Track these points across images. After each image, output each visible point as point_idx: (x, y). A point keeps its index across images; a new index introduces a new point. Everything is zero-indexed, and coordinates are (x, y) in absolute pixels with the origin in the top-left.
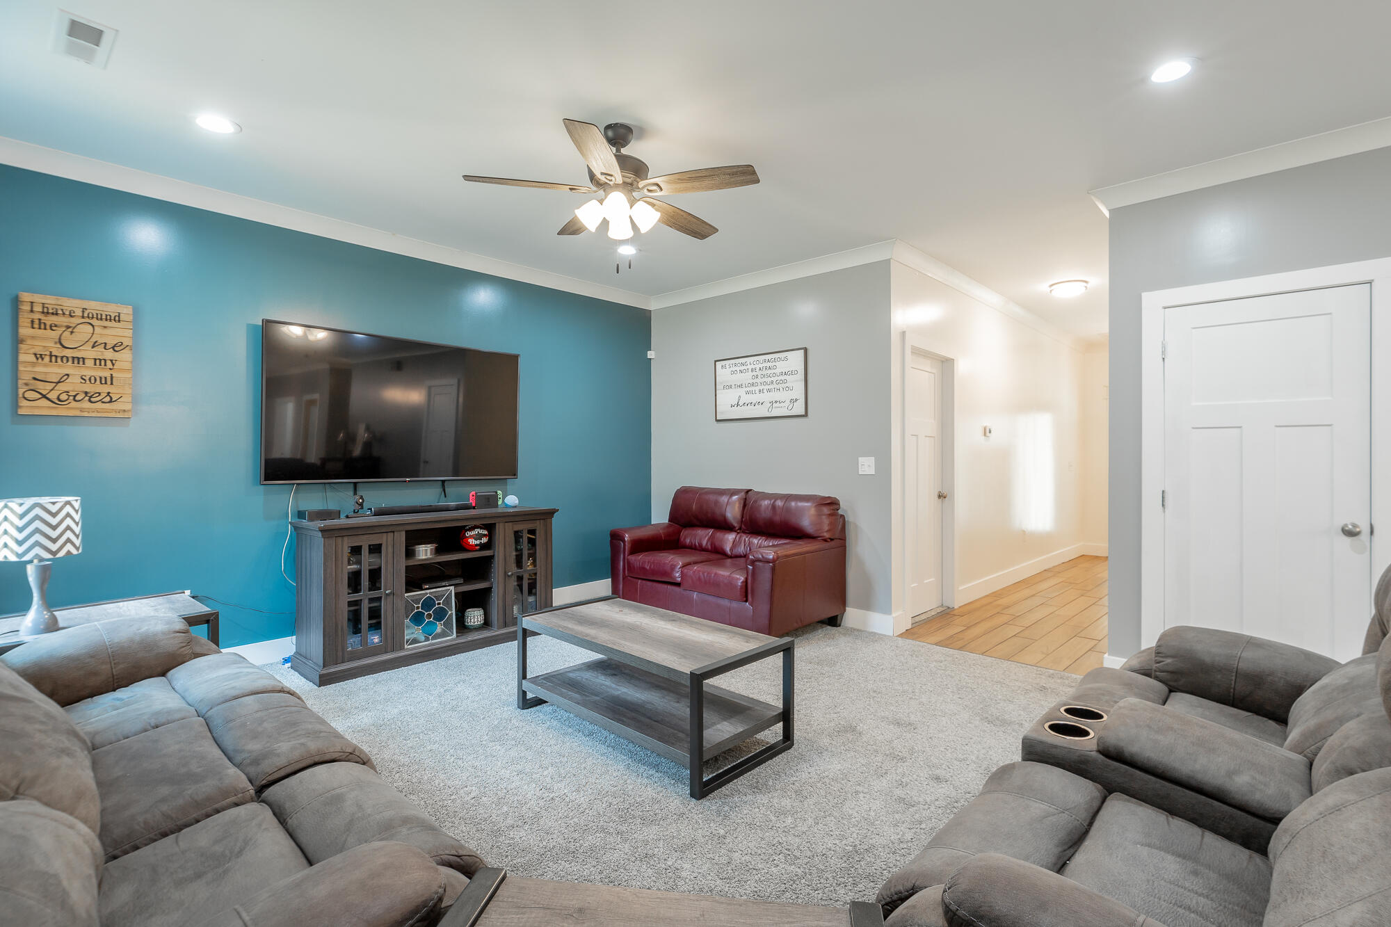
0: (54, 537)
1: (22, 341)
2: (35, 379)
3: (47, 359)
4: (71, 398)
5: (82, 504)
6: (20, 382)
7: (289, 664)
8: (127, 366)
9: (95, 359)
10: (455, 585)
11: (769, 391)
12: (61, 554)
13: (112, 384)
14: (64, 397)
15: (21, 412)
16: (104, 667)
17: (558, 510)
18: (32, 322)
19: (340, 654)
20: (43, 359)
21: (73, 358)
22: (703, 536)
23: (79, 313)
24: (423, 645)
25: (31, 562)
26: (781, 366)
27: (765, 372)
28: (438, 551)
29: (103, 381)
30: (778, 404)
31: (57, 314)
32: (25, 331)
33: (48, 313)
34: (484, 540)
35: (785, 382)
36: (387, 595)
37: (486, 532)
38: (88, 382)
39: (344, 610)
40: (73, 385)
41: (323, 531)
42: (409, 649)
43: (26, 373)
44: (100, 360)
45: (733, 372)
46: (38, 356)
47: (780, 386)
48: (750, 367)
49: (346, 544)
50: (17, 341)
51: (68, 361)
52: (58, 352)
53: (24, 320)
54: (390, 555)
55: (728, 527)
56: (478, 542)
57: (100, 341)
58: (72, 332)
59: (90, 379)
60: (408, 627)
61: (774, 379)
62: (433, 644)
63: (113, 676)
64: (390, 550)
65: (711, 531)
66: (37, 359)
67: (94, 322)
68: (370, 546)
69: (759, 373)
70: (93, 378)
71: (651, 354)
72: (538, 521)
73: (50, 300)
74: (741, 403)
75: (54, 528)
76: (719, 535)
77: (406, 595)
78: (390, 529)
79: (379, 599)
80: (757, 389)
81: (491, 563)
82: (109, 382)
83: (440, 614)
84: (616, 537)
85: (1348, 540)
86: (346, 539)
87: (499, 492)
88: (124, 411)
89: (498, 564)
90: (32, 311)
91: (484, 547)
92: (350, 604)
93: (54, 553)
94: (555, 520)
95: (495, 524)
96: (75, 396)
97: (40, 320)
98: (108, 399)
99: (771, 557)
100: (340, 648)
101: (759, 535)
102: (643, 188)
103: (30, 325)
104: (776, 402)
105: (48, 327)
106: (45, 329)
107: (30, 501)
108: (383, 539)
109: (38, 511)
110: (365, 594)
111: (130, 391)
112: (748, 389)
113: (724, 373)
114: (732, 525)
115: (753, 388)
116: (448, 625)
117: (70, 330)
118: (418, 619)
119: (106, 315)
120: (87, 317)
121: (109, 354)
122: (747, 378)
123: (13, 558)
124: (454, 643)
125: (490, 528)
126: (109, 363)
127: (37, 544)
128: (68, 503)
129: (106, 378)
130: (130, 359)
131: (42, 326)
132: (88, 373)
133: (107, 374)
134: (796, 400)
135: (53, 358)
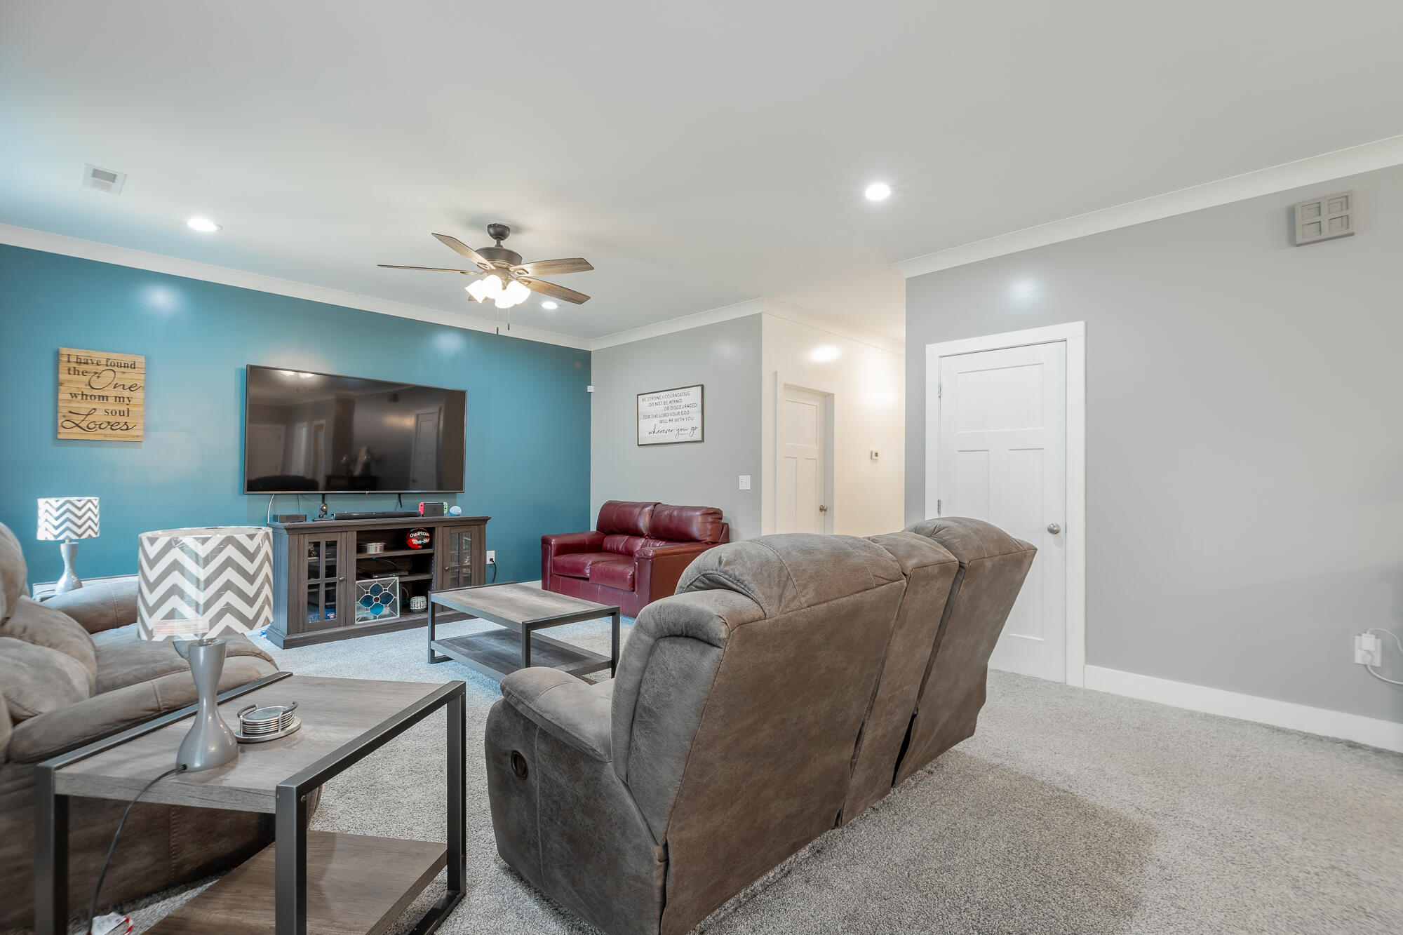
0: (79, 524)
1: (61, 384)
2: (70, 412)
3: (80, 397)
4: (98, 426)
5: (100, 502)
6: (60, 415)
7: (265, 636)
8: (140, 401)
9: (116, 397)
10: (400, 576)
11: (676, 420)
12: (84, 537)
13: (128, 416)
14: (92, 426)
15: (60, 437)
16: (111, 611)
17: (490, 518)
18: (69, 369)
19: (301, 625)
20: (76, 397)
21: (99, 396)
22: (620, 542)
23: (104, 362)
24: (372, 622)
25: (63, 541)
26: (686, 400)
27: (673, 404)
28: (386, 549)
29: (122, 413)
30: (682, 432)
31: (87, 363)
32: (63, 376)
33: (81, 363)
34: (426, 541)
35: (687, 413)
36: (341, 581)
37: (428, 535)
38: (110, 414)
39: (305, 591)
40: (100, 416)
41: (287, 529)
42: (358, 624)
43: (63, 409)
44: (120, 398)
45: (651, 405)
46: (74, 395)
47: (684, 416)
48: (662, 400)
49: (306, 542)
50: (58, 384)
51: (95, 399)
52: (88, 391)
53: (63, 368)
54: (344, 550)
55: (639, 534)
56: (420, 542)
57: (119, 384)
58: (98, 377)
59: (112, 412)
60: (359, 608)
61: (680, 410)
62: (379, 622)
63: (117, 618)
64: (344, 545)
65: (626, 538)
66: (72, 397)
67: (115, 369)
68: (327, 542)
69: (669, 405)
70: (114, 412)
71: (590, 389)
72: (473, 527)
73: (83, 353)
74: (656, 431)
75: (80, 518)
76: (632, 540)
77: (357, 582)
78: (343, 529)
79: (334, 584)
80: (668, 418)
81: (432, 559)
82: (126, 414)
83: (387, 599)
84: (545, 541)
85: (1052, 536)
86: (307, 536)
87: (445, 503)
88: (138, 436)
89: (437, 560)
90: (69, 362)
91: (425, 546)
92: (310, 587)
93: (80, 536)
94: (489, 525)
95: (434, 528)
96: (100, 425)
97: (75, 368)
98: (125, 427)
99: (651, 554)
100: (301, 621)
101: (661, 540)
102: (515, 271)
103: (67, 372)
104: (681, 430)
105: (80, 373)
106: (79, 375)
107: (62, 500)
108: (339, 538)
109: (68, 506)
110: (322, 580)
111: (142, 421)
112: (662, 419)
113: (645, 404)
114: (642, 532)
115: (665, 418)
116: (393, 607)
117: (97, 375)
118: (367, 601)
119: (125, 364)
120: (110, 365)
121: (127, 393)
122: (660, 409)
123: (51, 538)
124: (399, 621)
125: (431, 531)
126: (126, 400)
127: (68, 529)
128: (90, 501)
129: (124, 411)
130: (142, 397)
131: (77, 373)
132: (111, 408)
133: (124, 408)
134: (696, 428)
135: (84, 396)
